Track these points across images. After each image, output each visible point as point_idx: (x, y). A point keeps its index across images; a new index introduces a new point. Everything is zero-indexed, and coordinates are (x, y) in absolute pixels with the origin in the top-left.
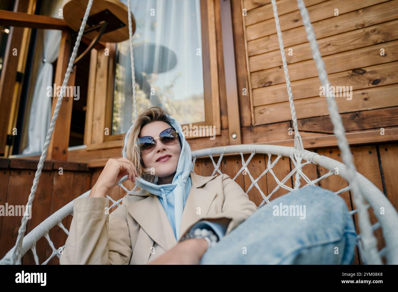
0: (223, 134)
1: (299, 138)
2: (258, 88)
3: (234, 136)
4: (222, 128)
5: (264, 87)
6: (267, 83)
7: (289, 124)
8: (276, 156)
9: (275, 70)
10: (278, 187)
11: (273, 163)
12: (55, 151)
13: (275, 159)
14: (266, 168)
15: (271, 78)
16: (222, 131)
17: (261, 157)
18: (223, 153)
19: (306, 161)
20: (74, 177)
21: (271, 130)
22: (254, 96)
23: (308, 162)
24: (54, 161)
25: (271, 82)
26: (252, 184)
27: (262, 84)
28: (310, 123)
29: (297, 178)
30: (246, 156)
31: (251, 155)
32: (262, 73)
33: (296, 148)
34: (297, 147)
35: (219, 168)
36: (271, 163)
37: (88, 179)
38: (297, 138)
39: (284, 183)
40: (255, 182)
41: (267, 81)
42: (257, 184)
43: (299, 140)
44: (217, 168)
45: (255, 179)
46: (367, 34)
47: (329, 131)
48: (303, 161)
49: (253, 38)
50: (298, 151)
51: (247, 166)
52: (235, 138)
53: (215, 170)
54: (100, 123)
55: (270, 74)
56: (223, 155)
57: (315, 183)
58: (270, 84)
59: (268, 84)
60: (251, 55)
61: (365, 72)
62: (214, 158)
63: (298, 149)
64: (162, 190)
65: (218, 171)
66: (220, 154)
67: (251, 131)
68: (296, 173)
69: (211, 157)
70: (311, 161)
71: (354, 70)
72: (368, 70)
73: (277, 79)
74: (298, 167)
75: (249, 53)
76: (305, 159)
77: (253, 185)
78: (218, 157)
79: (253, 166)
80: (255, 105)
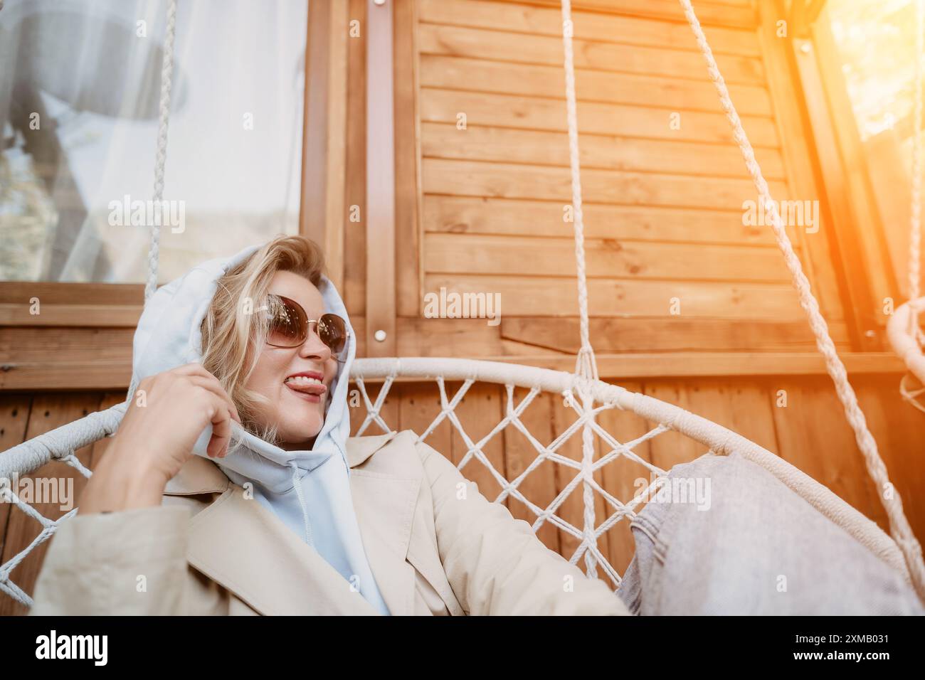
1: (589, 354)
2: (439, 232)
3: (380, 335)
5: (450, 232)
6: (457, 226)
8: (527, 390)
10: (541, 459)
11: (520, 406)
13: (524, 397)
14: (503, 415)
15: (466, 218)
17: (488, 390)
18: (395, 375)
19: (602, 404)
21: (461, 332)
22: (427, 247)
23: (607, 406)
25: (464, 226)
26: (468, 453)
27: (446, 224)
29: (588, 438)
30: (452, 386)
31: (464, 385)
32: (447, 201)
33: (580, 374)
34: (584, 373)
35: (380, 414)
36: (515, 407)
38: (587, 355)
39: (554, 449)
40: (475, 449)
41: (458, 221)
42: (481, 453)
43: (590, 359)
44: (374, 413)
45: (475, 441)
46: (626, 184)
48: (596, 404)
49: (433, 117)
50: (584, 382)
51: (454, 410)
52: (381, 341)
53: (369, 418)
55: (464, 207)
56: (392, 380)
57: (631, 447)
58: (461, 230)
59: (458, 230)
60: (429, 153)
61: (619, 249)
62: (367, 385)
63: (585, 377)
64: (294, 464)
65: (376, 420)
66: (384, 376)
67: (417, 328)
68: (582, 428)
69: (358, 384)
70: (613, 405)
71: (607, 241)
72: (625, 245)
73: (477, 222)
74: (587, 416)
75: (424, 148)
76: (599, 400)
77: (471, 457)
78: (380, 385)
79: (423, 411)
80: (429, 270)
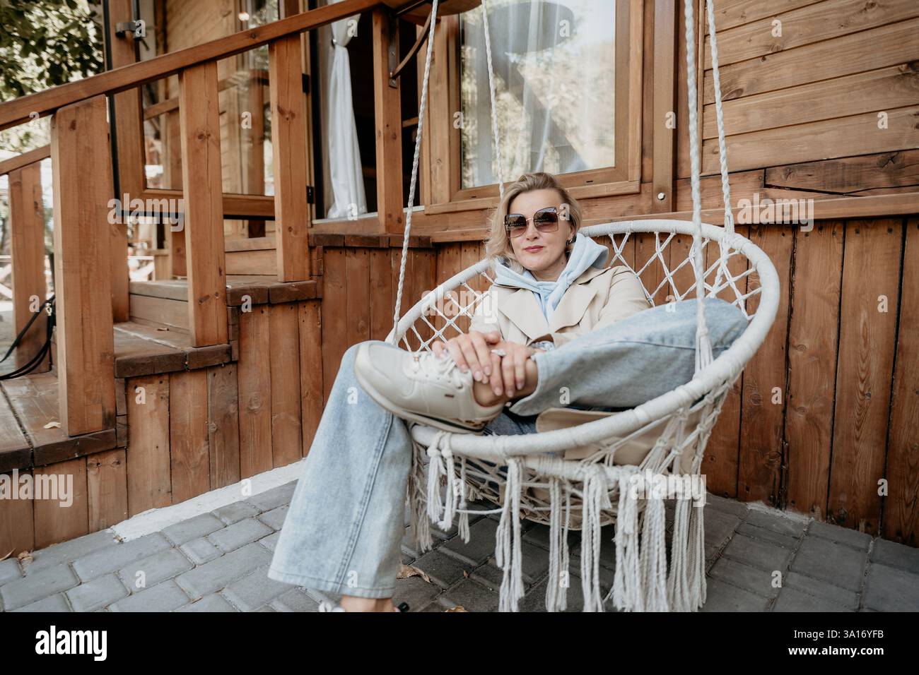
0: (643, 192)
3: (661, 196)
4: (642, 181)
5: (726, 100)
6: (732, 93)
7: (763, 175)
9: (751, 64)
12: (389, 219)
15: (743, 83)
16: (642, 185)
19: (734, 251)
20: (415, 257)
22: (705, 119)
24: (389, 235)
25: (741, 90)
26: (665, 278)
28: (800, 173)
30: (664, 236)
31: (671, 235)
37: (433, 259)
40: (669, 276)
41: (734, 88)
45: (670, 271)
47: (832, 187)
52: (662, 199)
53: (615, 256)
54: (441, 168)
55: (740, 73)
58: (739, 94)
59: (734, 96)
62: (615, 236)
65: (619, 257)
66: (624, 231)
69: (610, 235)
70: (739, 252)
71: (911, 64)
73: (752, 85)
75: (705, 27)
80: (704, 138)
